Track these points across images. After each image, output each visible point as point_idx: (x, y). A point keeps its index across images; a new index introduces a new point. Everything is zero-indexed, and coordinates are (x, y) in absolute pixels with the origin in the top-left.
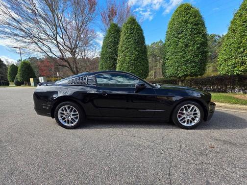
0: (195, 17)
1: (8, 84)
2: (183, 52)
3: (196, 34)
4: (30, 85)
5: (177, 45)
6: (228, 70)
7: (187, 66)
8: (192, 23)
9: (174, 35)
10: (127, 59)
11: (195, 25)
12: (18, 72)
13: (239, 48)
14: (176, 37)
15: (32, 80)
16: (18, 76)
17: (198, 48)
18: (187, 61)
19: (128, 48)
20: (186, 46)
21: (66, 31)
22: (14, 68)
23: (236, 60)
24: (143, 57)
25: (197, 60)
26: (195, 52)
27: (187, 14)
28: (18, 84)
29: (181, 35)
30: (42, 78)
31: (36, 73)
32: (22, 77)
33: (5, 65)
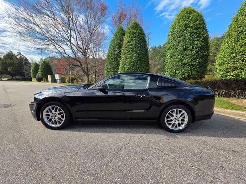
0: (196, 21)
1: (31, 80)
2: (182, 56)
3: (196, 38)
4: (48, 81)
5: (176, 49)
6: (222, 75)
7: (185, 70)
8: (192, 27)
9: (174, 39)
10: (128, 61)
11: (196, 28)
12: (40, 70)
13: (232, 53)
14: (176, 41)
15: (49, 77)
16: (39, 74)
17: (197, 52)
18: (185, 64)
19: (129, 51)
20: (185, 50)
21: (80, 34)
22: (37, 66)
23: (229, 65)
24: (143, 59)
25: (195, 63)
26: (193, 56)
27: (188, 18)
28: (39, 80)
29: (181, 39)
30: (58, 75)
31: (53, 71)
32: (42, 74)
33: (29, 63)
